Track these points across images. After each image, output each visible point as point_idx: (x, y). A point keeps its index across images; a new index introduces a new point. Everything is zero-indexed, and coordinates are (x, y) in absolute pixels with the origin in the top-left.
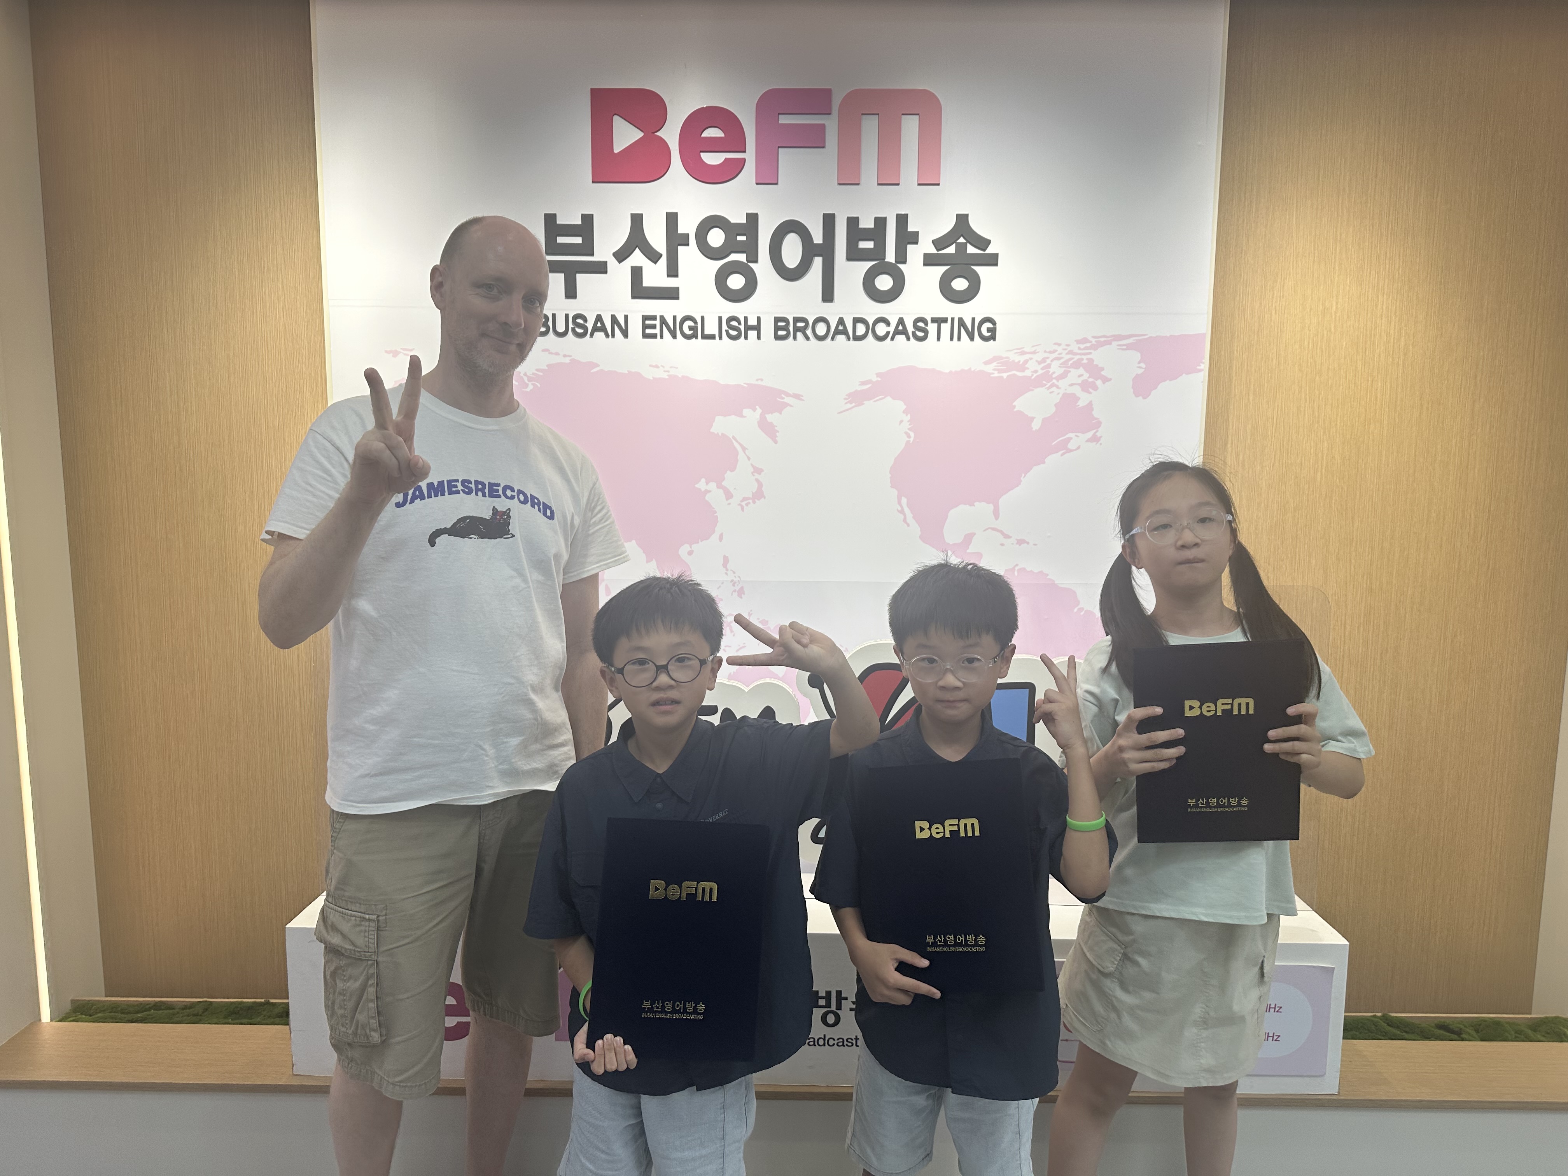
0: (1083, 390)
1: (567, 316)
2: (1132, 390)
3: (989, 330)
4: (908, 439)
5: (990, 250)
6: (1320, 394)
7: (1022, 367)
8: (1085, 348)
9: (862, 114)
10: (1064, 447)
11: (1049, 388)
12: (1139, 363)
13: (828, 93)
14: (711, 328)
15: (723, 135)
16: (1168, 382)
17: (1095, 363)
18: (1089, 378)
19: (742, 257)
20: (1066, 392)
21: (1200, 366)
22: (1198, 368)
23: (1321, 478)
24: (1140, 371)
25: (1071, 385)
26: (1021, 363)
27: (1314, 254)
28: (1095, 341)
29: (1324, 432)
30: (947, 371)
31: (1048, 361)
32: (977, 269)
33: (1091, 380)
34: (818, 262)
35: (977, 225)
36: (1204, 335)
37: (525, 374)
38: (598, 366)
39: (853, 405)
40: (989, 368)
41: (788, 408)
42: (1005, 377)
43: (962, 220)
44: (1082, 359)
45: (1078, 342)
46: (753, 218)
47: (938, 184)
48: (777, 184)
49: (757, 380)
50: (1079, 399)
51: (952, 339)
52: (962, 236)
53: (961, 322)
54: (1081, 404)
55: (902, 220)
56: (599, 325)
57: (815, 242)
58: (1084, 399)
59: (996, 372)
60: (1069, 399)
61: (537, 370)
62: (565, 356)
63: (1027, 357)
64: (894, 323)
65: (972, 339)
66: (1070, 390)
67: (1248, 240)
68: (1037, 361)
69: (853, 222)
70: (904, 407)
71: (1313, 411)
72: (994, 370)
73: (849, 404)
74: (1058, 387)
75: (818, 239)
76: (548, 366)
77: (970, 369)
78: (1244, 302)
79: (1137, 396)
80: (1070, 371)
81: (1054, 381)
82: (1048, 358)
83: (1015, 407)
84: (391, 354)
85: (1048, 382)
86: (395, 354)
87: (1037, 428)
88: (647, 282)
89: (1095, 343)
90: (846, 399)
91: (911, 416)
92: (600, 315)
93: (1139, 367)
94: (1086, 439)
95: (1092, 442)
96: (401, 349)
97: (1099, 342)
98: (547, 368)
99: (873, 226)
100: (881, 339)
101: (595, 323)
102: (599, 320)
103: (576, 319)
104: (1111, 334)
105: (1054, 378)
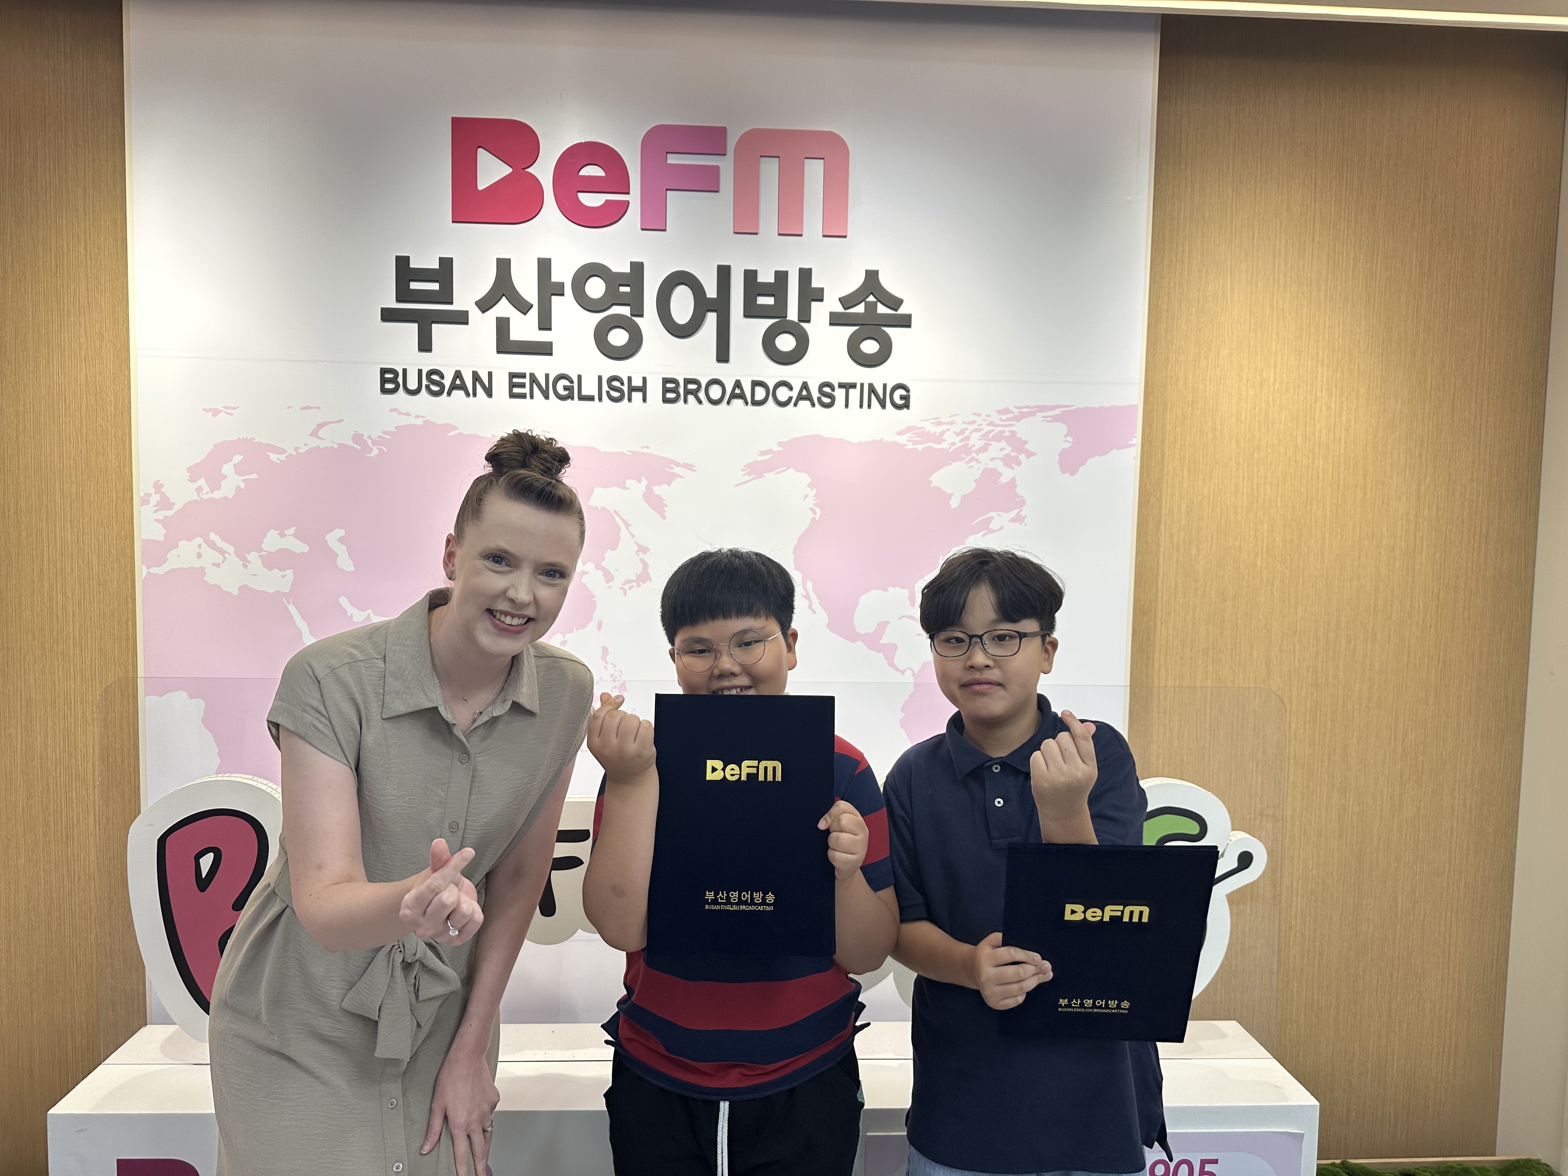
0: (1005, 465)
1: (420, 371)
2: (1058, 466)
3: (902, 397)
4: (814, 516)
5: (902, 310)
6: (1259, 471)
7: (939, 439)
8: (1008, 419)
9: (761, 156)
10: (985, 527)
11: (968, 462)
12: (1066, 436)
13: (721, 133)
14: (589, 388)
15: (603, 174)
16: (1097, 457)
17: (1018, 436)
18: (1011, 451)
19: (625, 311)
20: (987, 466)
22: (1130, 442)
23: (1262, 563)
24: (1068, 445)
25: (993, 459)
26: (937, 434)
27: (1250, 320)
28: (1019, 412)
29: (1264, 514)
30: (857, 441)
31: (967, 433)
32: (888, 330)
33: (1013, 454)
34: (711, 318)
35: (889, 283)
36: (1135, 407)
37: (369, 437)
38: (456, 428)
39: (752, 477)
40: (903, 440)
41: (678, 479)
42: (920, 449)
43: (872, 276)
44: (1004, 432)
45: (1000, 412)
46: (638, 268)
47: (845, 237)
48: (665, 230)
49: (643, 447)
50: (1000, 474)
51: (861, 406)
52: (872, 293)
53: (872, 389)
54: (1004, 479)
55: (805, 275)
56: (458, 382)
57: (708, 296)
58: (1006, 476)
59: (910, 444)
60: (991, 475)
61: (383, 432)
62: (417, 417)
63: (944, 427)
64: (797, 388)
65: (883, 406)
66: (992, 465)
67: (1180, 305)
68: (955, 432)
69: (750, 276)
70: (810, 480)
71: (1252, 490)
72: (908, 441)
73: (747, 476)
74: (978, 461)
75: (711, 292)
76: (396, 428)
77: (882, 440)
78: (1177, 371)
79: (1064, 472)
80: (991, 444)
81: (974, 455)
82: (967, 429)
83: (931, 482)
84: (211, 413)
85: (968, 456)
86: (216, 412)
87: (956, 506)
88: (516, 335)
89: (1018, 414)
90: (743, 470)
91: (816, 490)
92: (460, 371)
93: (1066, 441)
94: (1010, 519)
95: (1016, 522)
96: (223, 407)
97: (1023, 412)
98: (395, 430)
99: (773, 281)
100: (783, 404)
101: (454, 380)
102: (458, 377)
103: (431, 375)
104: (1036, 405)
105: (974, 451)
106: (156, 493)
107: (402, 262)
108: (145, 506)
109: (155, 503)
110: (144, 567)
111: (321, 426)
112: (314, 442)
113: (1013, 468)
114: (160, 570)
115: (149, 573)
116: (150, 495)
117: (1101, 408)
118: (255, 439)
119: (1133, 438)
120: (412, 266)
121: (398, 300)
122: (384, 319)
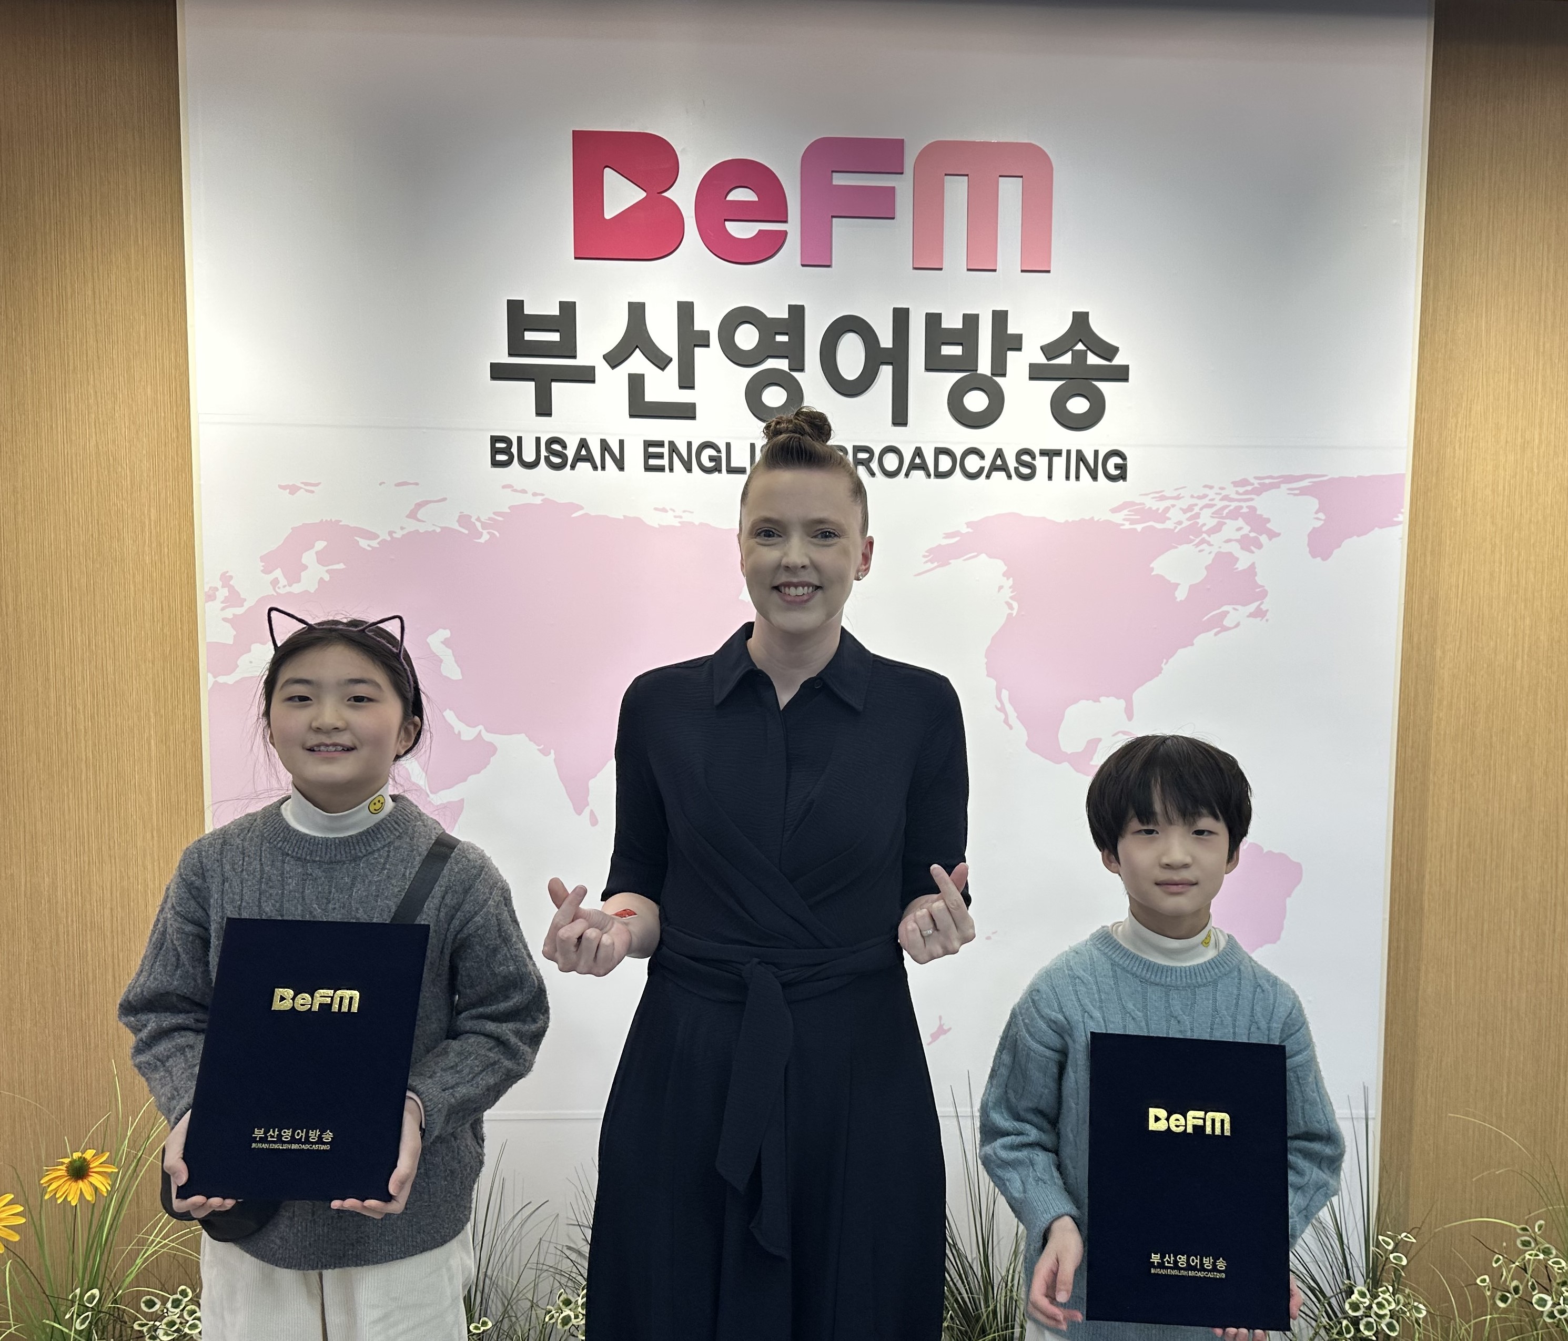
0: (1242, 548)
1: (538, 440)
2: (1308, 549)
3: (1117, 467)
4: (1009, 612)
5: (1117, 361)
7: (1162, 517)
8: (1246, 493)
9: (946, 175)
10: (1218, 624)
11: (1197, 545)
12: (1316, 513)
13: (897, 146)
14: (740, 458)
15: (757, 199)
16: (1355, 537)
17: (1258, 512)
18: (1250, 532)
19: (782, 364)
20: (1221, 550)
21: (1397, 517)
22: (1395, 519)
24: (1319, 524)
25: (1228, 541)
26: (1160, 511)
28: (1259, 484)
30: (1061, 521)
31: (1197, 509)
32: (1101, 385)
33: (1252, 535)
34: (886, 373)
35: (1100, 327)
36: (1403, 476)
37: (478, 519)
38: (579, 508)
39: (935, 564)
40: (1118, 518)
42: (1139, 530)
43: (1081, 319)
44: (1241, 507)
45: (1236, 484)
46: (797, 312)
47: (1049, 272)
48: (830, 266)
50: (1237, 559)
51: (1068, 478)
52: (1080, 340)
53: (1081, 457)
54: (1241, 565)
55: (1000, 318)
56: (583, 452)
57: (882, 345)
58: (1244, 561)
59: (1127, 523)
60: (1224, 561)
61: (495, 513)
62: (535, 494)
63: (1168, 503)
64: (989, 456)
65: (1094, 477)
66: (1226, 548)
68: (1181, 509)
69: (933, 320)
70: (1005, 568)
72: (1124, 520)
73: (929, 564)
74: (1210, 544)
75: (886, 341)
76: (509, 508)
77: (1092, 518)
79: (1314, 555)
80: (1225, 523)
81: (1204, 535)
82: (1196, 505)
83: (1152, 569)
84: (288, 490)
85: (1197, 537)
86: (293, 489)
87: (1183, 599)
88: (651, 395)
89: (1258, 486)
90: (924, 556)
91: (1013, 580)
92: (585, 439)
93: (1317, 519)
94: (1248, 614)
95: (1256, 617)
96: (302, 483)
97: (1264, 484)
98: (509, 511)
99: (960, 326)
100: (972, 476)
101: (579, 450)
102: (583, 446)
103: (551, 444)
104: (1280, 474)
105: (1205, 532)
106: (223, 587)
107: (515, 307)
108: (210, 603)
109: (222, 599)
110: (210, 675)
111: (419, 506)
112: (412, 526)
113: (1253, 552)
114: (230, 679)
115: (216, 682)
116: (217, 589)
117: (1360, 477)
118: (341, 521)
119: (1400, 515)
120: (526, 312)
121: (511, 354)
122: (494, 377)
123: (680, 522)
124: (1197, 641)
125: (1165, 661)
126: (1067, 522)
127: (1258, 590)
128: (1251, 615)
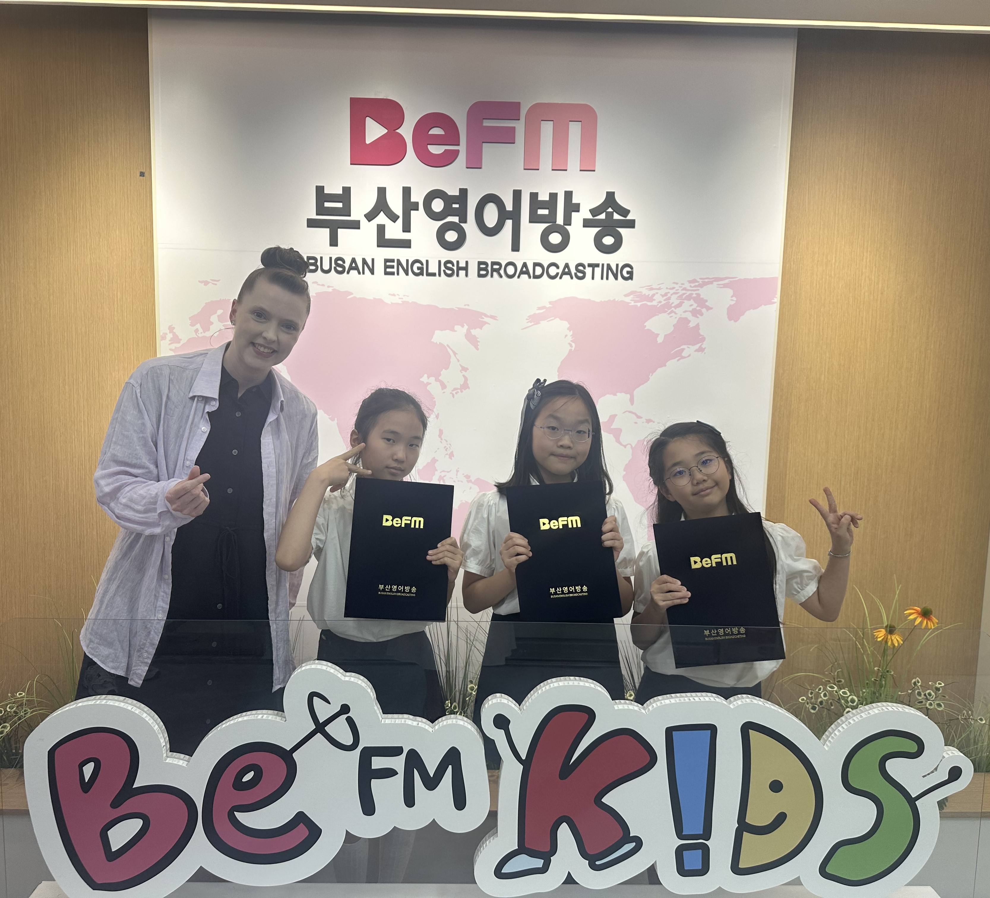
0: (693, 315)
1: (331, 258)
2: (727, 316)
3: (628, 272)
4: (570, 348)
5: (629, 217)
7: (651, 299)
8: (695, 286)
9: (542, 120)
10: (679, 355)
11: (669, 314)
12: (732, 297)
13: (517, 106)
14: (433, 268)
15: (444, 133)
16: (751, 310)
17: (701, 297)
18: (697, 307)
19: (456, 219)
20: (681, 316)
22: (773, 301)
24: (733, 303)
25: (685, 312)
26: (650, 296)
28: (702, 282)
30: (598, 301)
31: (669, 295)
32: (620, 230)
34: (509, 223)
35: (620, 200)
36: (776, 278)
38: (352, 294)
39: (533, 323)
40: (628, 299)
41: (487, 325)
43: (610, 196)
44: (692, 294)
45: (690, 282)
46: (464, 192)
47: (594, 171)
48: (481, 168)
49: (465, 305)
50: (690, 321)
51: (602, 278)
52: (610, 207)
53: (609, 267)
54: (691, 325)
55: (569, 195)
56: (354, 265)
57: (507, 209)
58: (693, 322)
59: (633, 302)
60: (683, 321)
62: (329, 287)
63: (654, 292)
64: (561, 267)
65: (616, 278)
66: (684, 315)
68: (661, 295)
69: (534, 196)
70: (569, 326)
72: (631, 300)
73: (530, 323)
74: (675, 313)
75: (509, 207)
76: (316, 294)
77: (615, 299)
79: (730, 320)
80: (684, 302)
81: (673, 309)
82: (669, 293)
83: (645, 326)
84: (203, 284)
85: (669, 310)
86: (206, 283)
87: (661, 342)
88: (388, 236)
90: (527, 319)
91: (573, 332)
92: (354, 258)
93: (732, 300)
95: (699, 352)
96: (210, 280)
97: (705, 282)
99: (548, 199)
100: (553, 278)
101: (351, 264)
102: (353, 262)
103: (337, 261)
104: (714, 277)
105: (673, 307)
106: (170, 333)
107: (320, 190)
108: (164, 341)
109: (170, 339)
113: (698, 317)
116: (166, 334)
117: (755, 279)
119: (775, 298)
120: (325, 192)
121: (317, 214)
122: (308, 226)
123: (402, 301)
124: (668, 364)
125: (651, 374)
126: (601, 301)
127: (701, 337)
128: (696, 351)
